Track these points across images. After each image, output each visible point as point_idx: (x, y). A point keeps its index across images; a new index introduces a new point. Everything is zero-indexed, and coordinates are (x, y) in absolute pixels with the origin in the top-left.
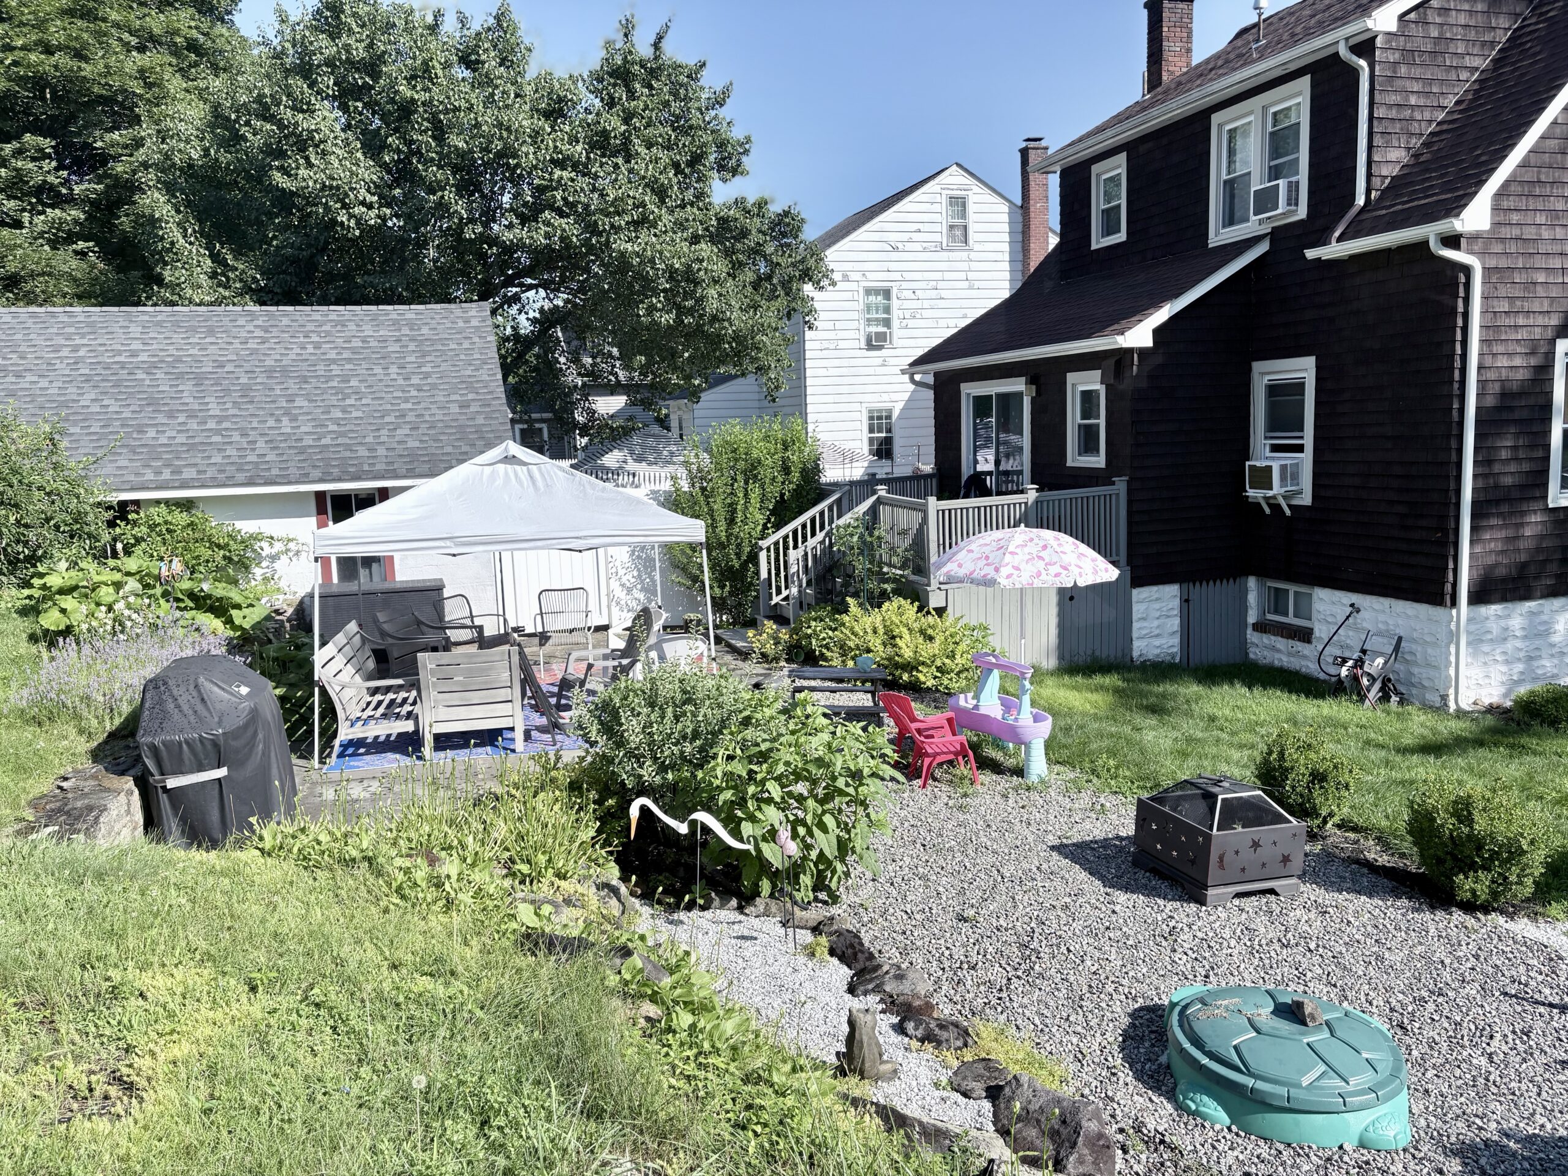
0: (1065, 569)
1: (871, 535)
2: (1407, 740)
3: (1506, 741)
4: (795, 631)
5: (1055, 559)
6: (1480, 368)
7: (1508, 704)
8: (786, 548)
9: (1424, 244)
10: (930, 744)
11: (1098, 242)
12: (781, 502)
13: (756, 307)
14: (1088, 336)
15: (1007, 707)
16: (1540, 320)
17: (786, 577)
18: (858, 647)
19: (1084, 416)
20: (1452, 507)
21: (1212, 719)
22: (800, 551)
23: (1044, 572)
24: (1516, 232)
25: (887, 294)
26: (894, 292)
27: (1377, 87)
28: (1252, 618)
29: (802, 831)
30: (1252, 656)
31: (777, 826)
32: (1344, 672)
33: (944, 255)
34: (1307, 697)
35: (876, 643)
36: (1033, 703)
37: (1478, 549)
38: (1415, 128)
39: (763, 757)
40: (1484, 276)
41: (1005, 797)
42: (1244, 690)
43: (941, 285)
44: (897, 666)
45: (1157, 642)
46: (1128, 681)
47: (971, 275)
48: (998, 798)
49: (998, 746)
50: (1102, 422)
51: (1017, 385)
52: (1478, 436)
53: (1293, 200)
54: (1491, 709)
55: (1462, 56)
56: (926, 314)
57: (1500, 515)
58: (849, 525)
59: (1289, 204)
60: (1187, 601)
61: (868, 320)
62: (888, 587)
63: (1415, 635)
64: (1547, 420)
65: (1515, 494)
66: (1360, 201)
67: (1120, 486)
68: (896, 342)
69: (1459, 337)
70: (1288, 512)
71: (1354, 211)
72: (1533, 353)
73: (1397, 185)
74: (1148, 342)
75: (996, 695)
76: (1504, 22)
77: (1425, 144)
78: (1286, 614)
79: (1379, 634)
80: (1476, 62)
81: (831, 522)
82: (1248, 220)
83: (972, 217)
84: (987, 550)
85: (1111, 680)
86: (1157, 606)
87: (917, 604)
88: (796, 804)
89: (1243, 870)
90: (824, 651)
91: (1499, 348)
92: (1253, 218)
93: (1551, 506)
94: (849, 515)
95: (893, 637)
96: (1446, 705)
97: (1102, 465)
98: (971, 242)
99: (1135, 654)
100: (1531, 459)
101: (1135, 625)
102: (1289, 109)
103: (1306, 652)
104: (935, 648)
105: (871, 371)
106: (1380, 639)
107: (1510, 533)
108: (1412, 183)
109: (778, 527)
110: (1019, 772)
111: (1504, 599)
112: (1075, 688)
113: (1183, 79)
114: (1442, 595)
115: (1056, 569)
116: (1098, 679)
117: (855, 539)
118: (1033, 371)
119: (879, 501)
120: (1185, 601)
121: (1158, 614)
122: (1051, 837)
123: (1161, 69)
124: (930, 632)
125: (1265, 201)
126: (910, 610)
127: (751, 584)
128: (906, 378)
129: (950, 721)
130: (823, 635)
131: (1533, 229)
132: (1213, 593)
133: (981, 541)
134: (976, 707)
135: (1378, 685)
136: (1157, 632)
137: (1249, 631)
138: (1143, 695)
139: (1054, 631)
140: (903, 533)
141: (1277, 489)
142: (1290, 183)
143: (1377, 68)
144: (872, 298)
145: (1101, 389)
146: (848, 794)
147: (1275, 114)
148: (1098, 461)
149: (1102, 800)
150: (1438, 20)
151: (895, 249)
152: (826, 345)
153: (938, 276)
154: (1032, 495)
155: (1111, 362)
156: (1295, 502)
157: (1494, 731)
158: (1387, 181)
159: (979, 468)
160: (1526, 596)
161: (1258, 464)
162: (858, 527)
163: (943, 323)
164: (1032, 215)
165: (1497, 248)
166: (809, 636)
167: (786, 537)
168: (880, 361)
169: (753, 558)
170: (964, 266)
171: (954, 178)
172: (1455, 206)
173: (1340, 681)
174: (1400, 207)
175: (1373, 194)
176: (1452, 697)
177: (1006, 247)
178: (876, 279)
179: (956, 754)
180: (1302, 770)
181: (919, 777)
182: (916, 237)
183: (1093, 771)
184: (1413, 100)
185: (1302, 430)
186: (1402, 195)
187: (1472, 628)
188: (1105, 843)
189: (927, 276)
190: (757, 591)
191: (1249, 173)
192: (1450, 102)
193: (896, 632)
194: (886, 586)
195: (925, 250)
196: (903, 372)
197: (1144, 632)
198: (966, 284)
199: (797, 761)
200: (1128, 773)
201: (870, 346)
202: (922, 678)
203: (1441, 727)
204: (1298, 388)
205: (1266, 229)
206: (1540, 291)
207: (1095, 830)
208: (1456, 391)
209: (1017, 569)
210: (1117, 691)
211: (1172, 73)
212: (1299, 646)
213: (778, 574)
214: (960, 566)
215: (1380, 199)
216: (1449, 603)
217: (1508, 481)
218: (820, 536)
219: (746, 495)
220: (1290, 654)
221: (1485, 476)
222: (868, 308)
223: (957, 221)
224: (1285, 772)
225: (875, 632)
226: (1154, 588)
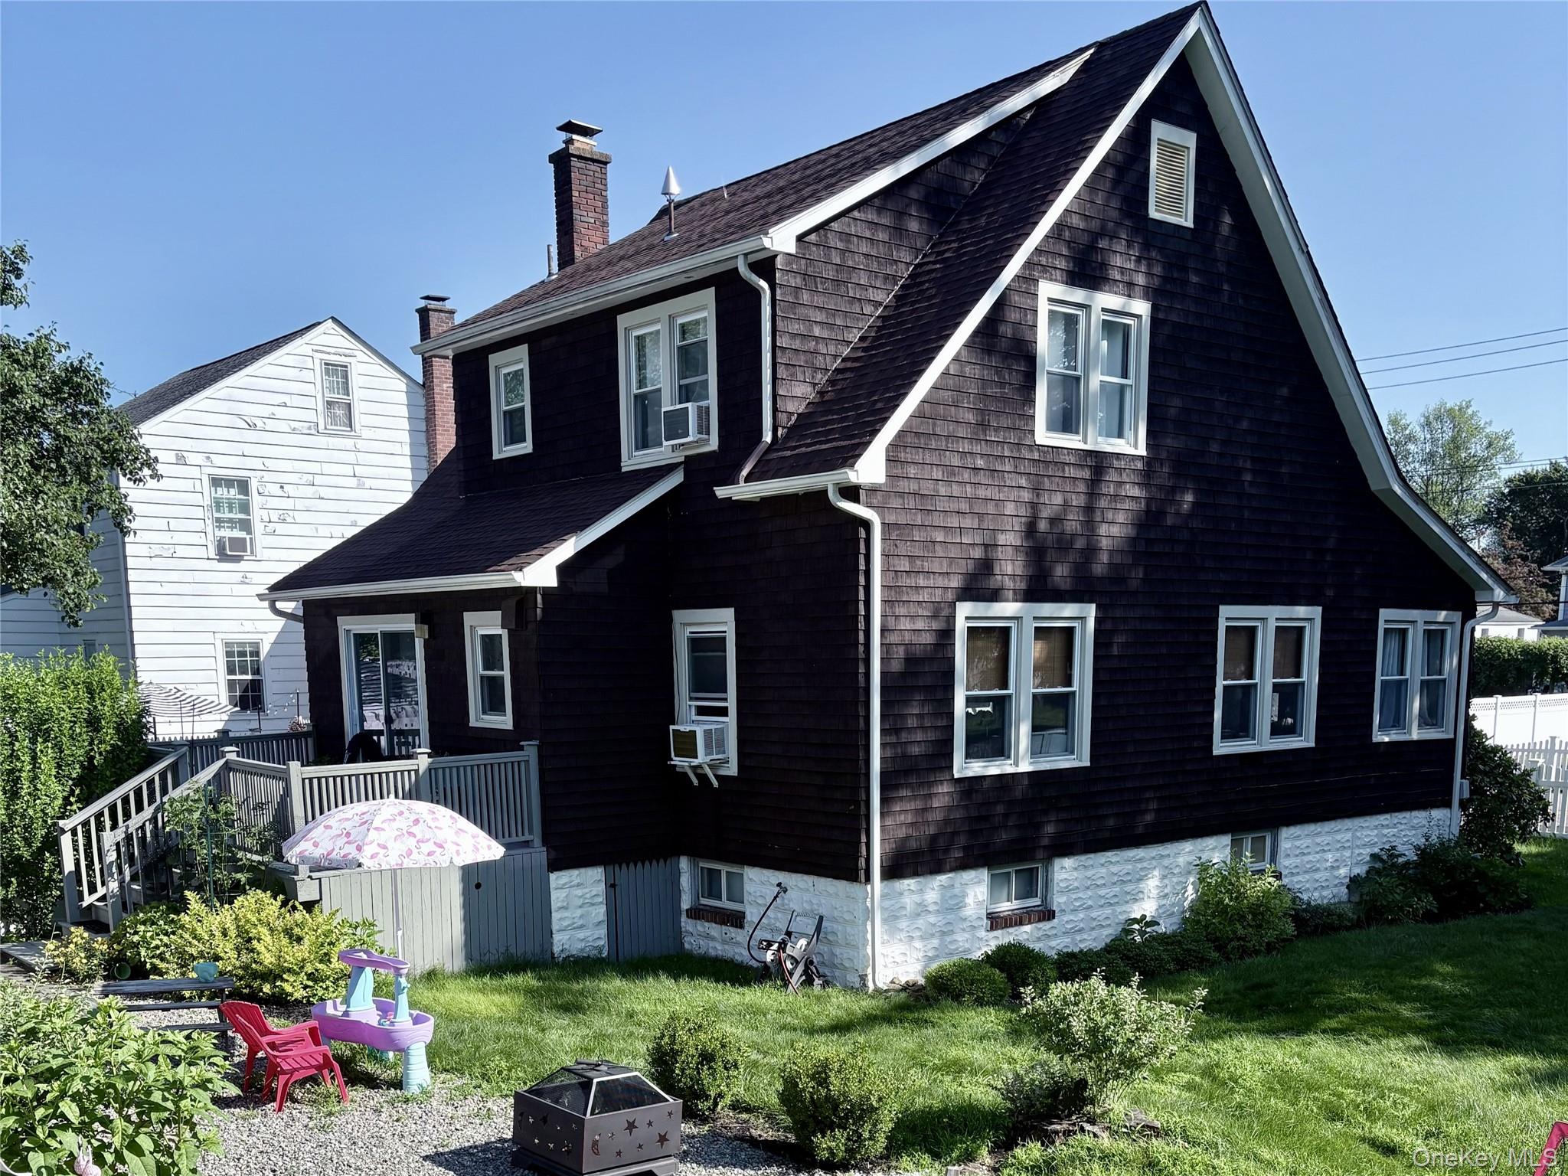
0: (441, 846)
1: (215, 810)
2: (823, 1022)
3: (910, 1016)
4: (116, 939)
5: (428, 834)
6: (884, 631)
7: (922, 981)
8: (100, 828)
9: (822, 494)
10: (284, 1058)
11: (500, 451)
12: (89, 767)
13: (36, 493)
14: (483, 570)
15: (386, 1010)
16: (940, 582)
17: (102, 870)
18: (202, 955)
19: (487, 666)
20: (862, 777)
21: (631, 1015)
22: (120, 834)
23: (415, 851)
24: (914, 486)
25: (243, 486)
26: (254, 486)
27: (779, 313)
28: (685, 905)
29: (109, 1158)
30: (687, 946)
31: (75, 1151)
32: (769, 956)
33: (322, 441)
34: (733, 985)
35: (226, 948)
36: (412, 1005)
37: (889, 822)
38: (819, 362)
39: (51, 1075)
40: (883, 532)
41: (378, 1111)
42: (669, 983)
43: (318, 480)
44: (255, 975)
45: (581, 935)
46: (544, 980)
47: (359, 470)
48: (369, 1114)
49: (376, 1057)
50: (506, 674)
51: (405, 623)
52: (884, 703)
53: (704, 428)
54: (905, 988)
55: (865, 288)
56: (300, 517)
57: (907, 785)
58: (186, 799)
59: (700, 433)
60: (613, 886)
61: (218, 520)
62: (242, 877)
63: (836, 914)
64: (950, 688)
65: (924, 765)
66: (768, 438)
67: (530, 751)
68: (260, 553)
69: (862, 596)
70: (716, 784)
71: (760, 450)
72: (935, 617)
73: (804, 424)
74: (551, 581)
75: (370, 997)
76: (905, 256)
77: (831, 382)
78: (719, 898)
79: (805, 915)
80: (880, 296)
81: (164, 791)
82: (661, 444)
83: (357, 394)
84: (348, 825)
85: (528, 980)
86: (579, 892)
87: (281, 897)
88: (101, 1129)
89: (619, 1153)
90: (157, 961)
91: (901, 610)
92: (665, 443)
93: (956, 776)
94: (186, 785)
95: (249, 940)
96: (865, 985)
97: (509, 726)
98: (357, 426)
99: (556, 949)
100: (936, 728)
101: (555, 916)
102: (697, 322)
103: (739, 939)
104: (303, 950)
105: (226, 590)
106: (805, 919)
107: (918, 804)
108: (815, 424)
109: (86, 801)
110: (398, 1084)
111: (915, 874)
112: (482, 991)
113: (594, 262)
114: (857, 870)
115: (426, 848)
116: (509, 979)
117: (196, 815)
118: (423, 607)
119: (228, 767)
120: (611, 886)
121: (581, 901)
122: (425, 1147)
123: (572, 242)
124: (297, 931)
125: (676, 425)
126: (272, 906)
127: (50, 879)
128: (266, 604)
129: (313, 1032)
130: (155, 943)
131: (930, 484)
132: (641, 876)
133: (342, 816)
134: (346, 1013)
135: (800, 969)
136: (581, 922)
137: (684, 918)
138: (558, 993)
139: (458, 927)
140: (259, 807)
141: (702, 758)
142: (700, 408)
143: (778, 291)
144: (222, 492)
145: (504, 633)
146: (166, 1109)
147: (683, 326)
148: (505, 721)
149: (490, 1104)
150: (840, 245)
151: (252, 427)
152: (156, 550)
153: (315, 468)
154: (423, 762)
155: (512, 603)
156: (722, 772)
157: (903, 1007)
158: (794, 418)
159: (367, 727)
160: (937, 869)
161: (682, 728)
162: (199, 800)
163: (324, 531)
164: (437, 398)
165: (896, 503)
166: (136, 945)
167: (99, 815)
168: (238, 577)
169: (52, 844)
170: (351, 457)
171: (328, 338)
172: (849, 456)
173: (766, 967)
174: (803, 450)
175: (780, 431)
176: (870, 977)
177: (406, 437)
178: (227, 465)
179: (319, 1068)
180: (692, 1051)
181: (274, 1100)
182: (281, 412)
183: (484, 1076)
184: (817, 331)
185: (725, 691)
186: (806, 437)
187: (887, 904)
188: (487, 1147)
189: (298, 466)
190: (61, 889)
191: (659, 390)
192: (854, 336)
193: (253, 933)
194: (239, 876)
195: (294, 431)
196: (261, 597)
197: (565, 923)
198: (353, 482)
199: (97, 1076)
200: (521, 1074)
201: (223, 556)
202: (288, 988)
203: (855, 1007)
204: (720, 642)
205: (679, 457)
206: (940, 551)
207: (478, 1134)
208: (862, 655)
209: (384, 847)
210: (529, 992)
211: (586, 249)
212: (733, 932)
213: (90, 866)
214: (316, 845)
215: (787, 438)
216: (863, 879)
217: (915, 750)
218: (148, 811)
219: (34, 758)
220: (724, 942)
221: (893, 745)
222: (218, 504)
223: (340, 397)
224: (675, 1054)
225: (225, 934)
226: (575, 872)
